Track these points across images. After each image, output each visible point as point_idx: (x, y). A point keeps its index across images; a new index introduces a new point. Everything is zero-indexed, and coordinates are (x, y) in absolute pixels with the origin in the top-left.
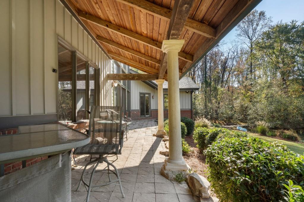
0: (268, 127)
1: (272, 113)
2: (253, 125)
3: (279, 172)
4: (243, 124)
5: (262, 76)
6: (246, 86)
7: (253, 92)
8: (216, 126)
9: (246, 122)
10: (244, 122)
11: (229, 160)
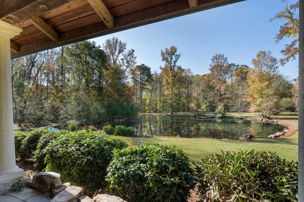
0: (77, 124)
1: (79, 112)
2: (64, 124)
3: (107, 147)
4: (54, 125)
5: (71, 79)
6: (57, 86)
7: (64, 93)
8: (22, 130)
9: (58, 122)
10: (55, 123)
11: (74, 150)
